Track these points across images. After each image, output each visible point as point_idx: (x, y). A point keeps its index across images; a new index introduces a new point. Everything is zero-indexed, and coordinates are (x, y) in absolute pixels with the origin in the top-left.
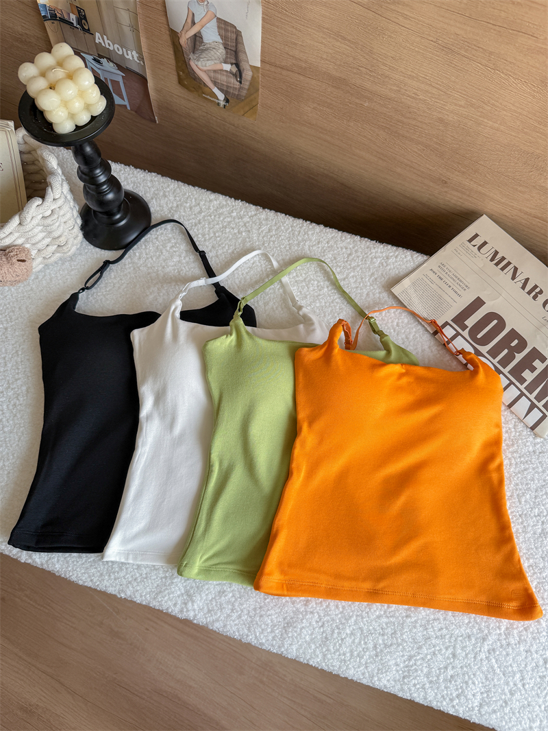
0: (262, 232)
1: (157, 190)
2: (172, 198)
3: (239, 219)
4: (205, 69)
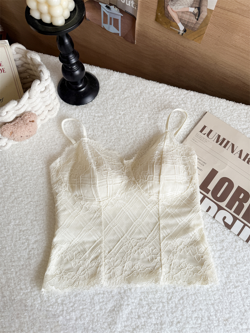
0: (193, 103)
1: (128, 84)
2: (137, 88)
3: (178, 96)
4: (177, 10)
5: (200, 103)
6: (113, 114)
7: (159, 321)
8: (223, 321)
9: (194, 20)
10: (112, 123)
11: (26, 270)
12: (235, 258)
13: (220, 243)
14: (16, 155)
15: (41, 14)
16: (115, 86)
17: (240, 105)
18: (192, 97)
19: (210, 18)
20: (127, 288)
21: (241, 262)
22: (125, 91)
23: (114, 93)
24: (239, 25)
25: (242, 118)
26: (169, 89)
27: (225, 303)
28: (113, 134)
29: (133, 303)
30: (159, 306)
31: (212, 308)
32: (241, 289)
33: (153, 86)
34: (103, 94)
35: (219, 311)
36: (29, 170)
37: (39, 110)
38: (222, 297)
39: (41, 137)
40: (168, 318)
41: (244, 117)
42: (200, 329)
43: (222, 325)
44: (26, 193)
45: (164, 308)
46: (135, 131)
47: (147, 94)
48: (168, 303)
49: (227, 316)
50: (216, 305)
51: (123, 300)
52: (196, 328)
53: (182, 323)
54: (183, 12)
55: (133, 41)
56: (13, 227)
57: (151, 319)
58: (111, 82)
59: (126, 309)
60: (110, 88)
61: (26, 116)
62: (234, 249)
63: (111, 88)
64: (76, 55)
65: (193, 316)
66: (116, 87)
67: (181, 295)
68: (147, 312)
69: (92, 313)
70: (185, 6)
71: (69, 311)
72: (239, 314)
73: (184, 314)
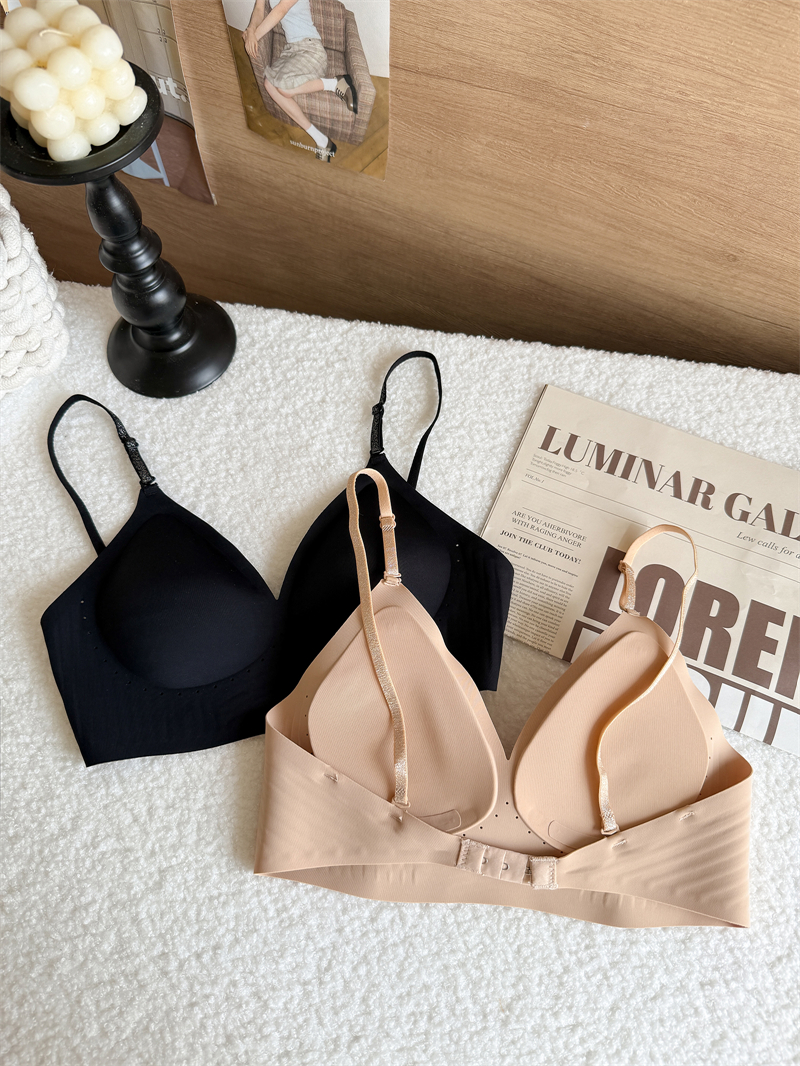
7: (294, 1042)
8: (499, 1012)
17: (509, 344)
18: (364, 340)
19: (388, 101)
20: (187, 954)
24: (470, 113)
25: (517, 383)
29: (207, 997)
30: (292, 997)
40: (324, 1028)
42: (425, 1051)
43: (495, 1025)
45: (308, 999)
48: (321, 983)
51: (175, 992)
52: (413, 1048)
53: (367, 1039)
55: (207, 196)
57: (266, 1041)
59: (185, 1019)
67: (360, 949)
68: (254, 1018)
70: (310, 76)
72: (546, 981)
73: (374, 1010)
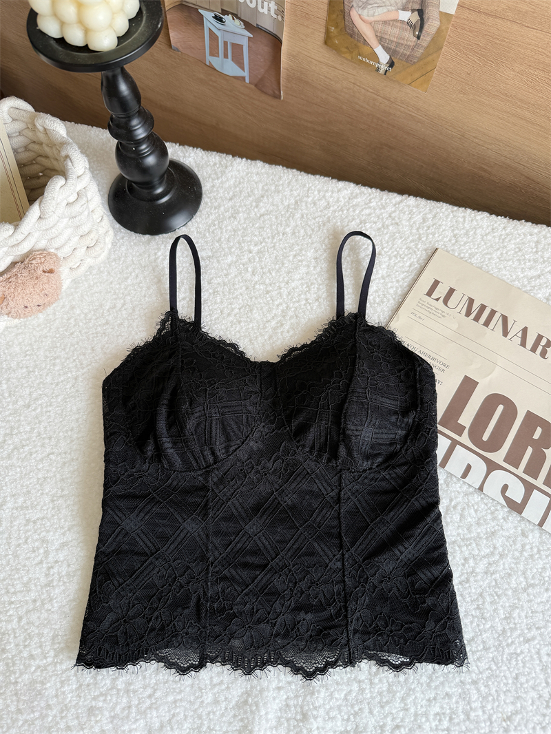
0: (414, 223)
1: (267, 184)
2: (287, 193)
3: (380, 209)
4: (372, 19)
5: (430, 222)
6: (234, 253)
7: (352, 724)
8: (501, 722)
9: (409, 37)
10: (233, 271)
11: (41, 613)
12: (524, 573)
13: (487, 538)
14: (17, 349)
15: (62, 24)
16: (238, 189)
17: (521, 224)
18: (412, 210)
19: (447, 32)
21: (537, 582)
22: (261, 201)
23: (235, 206)
24: (513, 47)
25: (528, 254)
26: (360, 193)
27: (504, 678)
28: (236, 297)
30: (351, 691)
31: (475, 692)
32: (540, 645)
33: (323, 186)
34: (211, 209)
35: (490, 698)
36: (47, 383)
37: (64, 245)
38: (496, 664)
39: (72, 308)
40: (373, 717)
41: (532, 252)
43: (498, 731)
44: (39, 434)
45: (362, 694)
46: (287, 288)
47: (311, 204)
48: (371, 683)
49: (509, 710)
50: (483, 683)
53: (405, 729)
54: (385, 22)
55: (277, 92)
56: (10, 514)
57: (332, 721)
58: (227, 180)
59: (274, 699)
60: (226, 195)
61: (34, 259)
62: (521, 553)
63: (228, 193)
64: (148, 120)
65: (429, 711)
66: (241, 192)
68: (324, 704)
69: (195, 711)
70: (389, 7)
71: (144, 706)
72: (537, 703)
73: (410, 708)
